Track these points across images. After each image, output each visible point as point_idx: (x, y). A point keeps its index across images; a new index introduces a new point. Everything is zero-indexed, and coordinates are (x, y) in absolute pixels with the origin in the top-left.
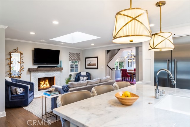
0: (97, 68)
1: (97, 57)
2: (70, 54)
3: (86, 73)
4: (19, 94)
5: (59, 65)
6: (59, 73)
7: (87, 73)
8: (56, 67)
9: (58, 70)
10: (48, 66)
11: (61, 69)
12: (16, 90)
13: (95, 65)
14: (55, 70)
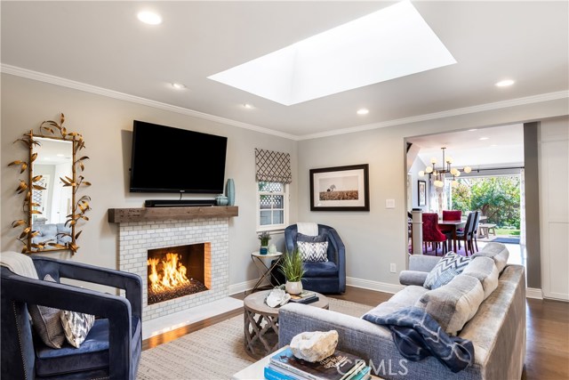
0: (366, 208)
1: (365, 167)
2: (259, 153)
3: (317, 228)
4: (77, 342)
5: (222, 198)
6: (222, 226)
7: (320, 227)
8: (215, 203)
9: (219, 217)
10: (184, 198)
11: (231, 212)
12: (60, 324)
13: (354, 196)
14: (208, 217)
